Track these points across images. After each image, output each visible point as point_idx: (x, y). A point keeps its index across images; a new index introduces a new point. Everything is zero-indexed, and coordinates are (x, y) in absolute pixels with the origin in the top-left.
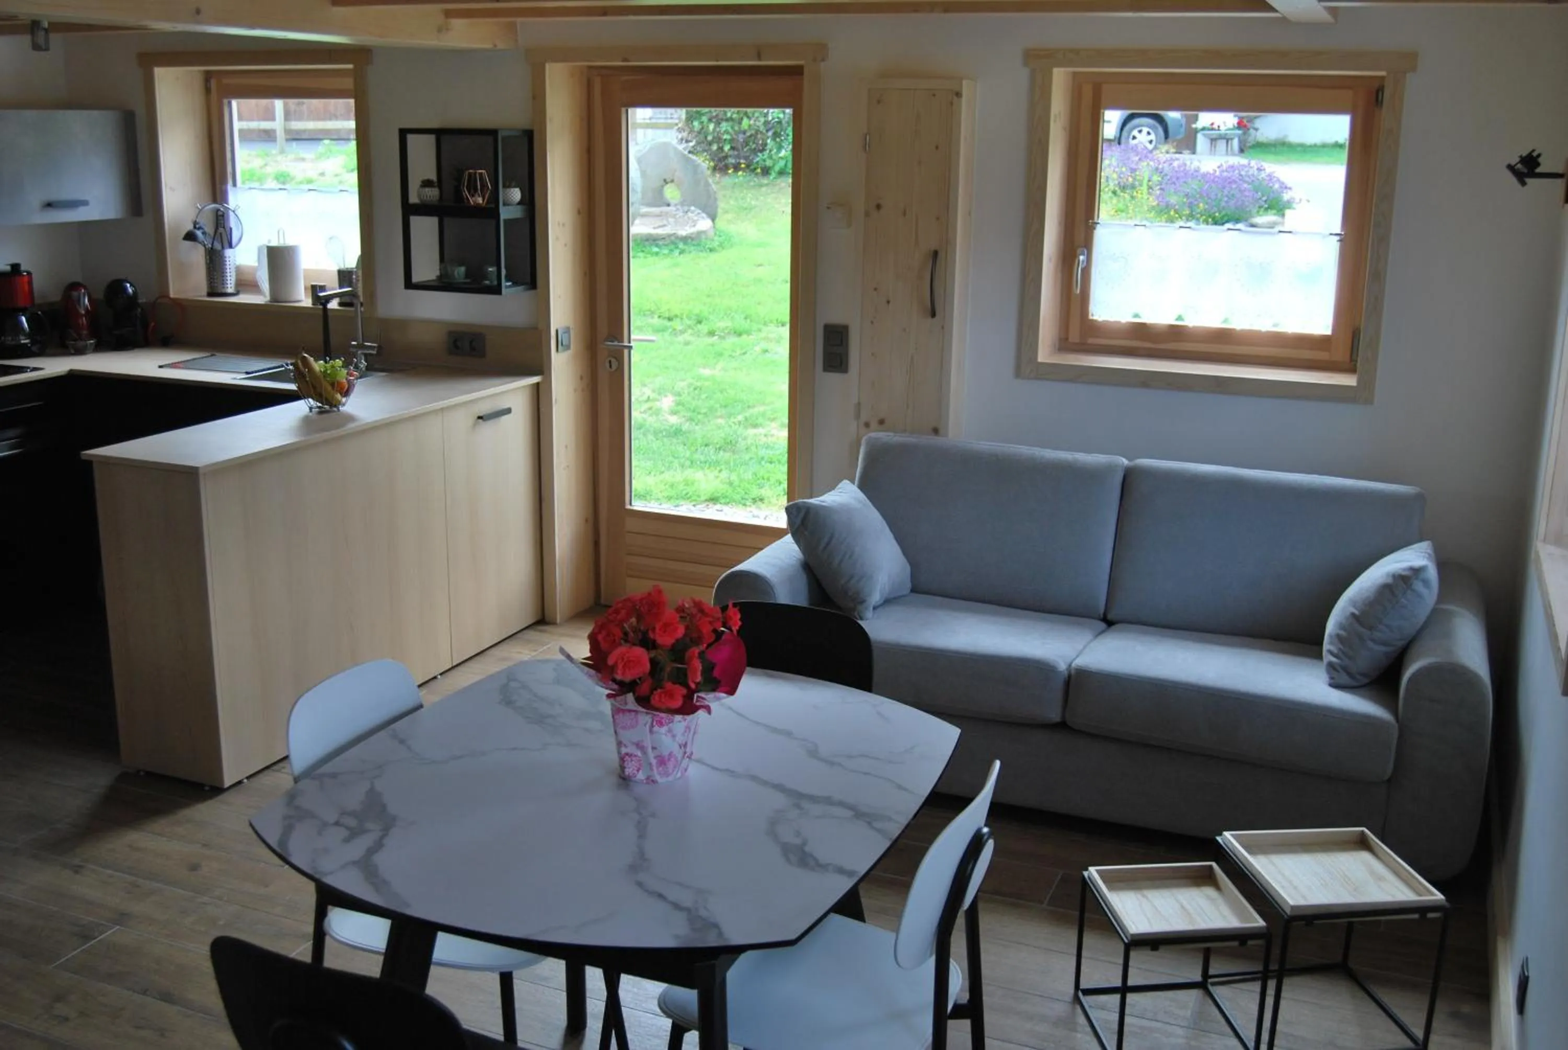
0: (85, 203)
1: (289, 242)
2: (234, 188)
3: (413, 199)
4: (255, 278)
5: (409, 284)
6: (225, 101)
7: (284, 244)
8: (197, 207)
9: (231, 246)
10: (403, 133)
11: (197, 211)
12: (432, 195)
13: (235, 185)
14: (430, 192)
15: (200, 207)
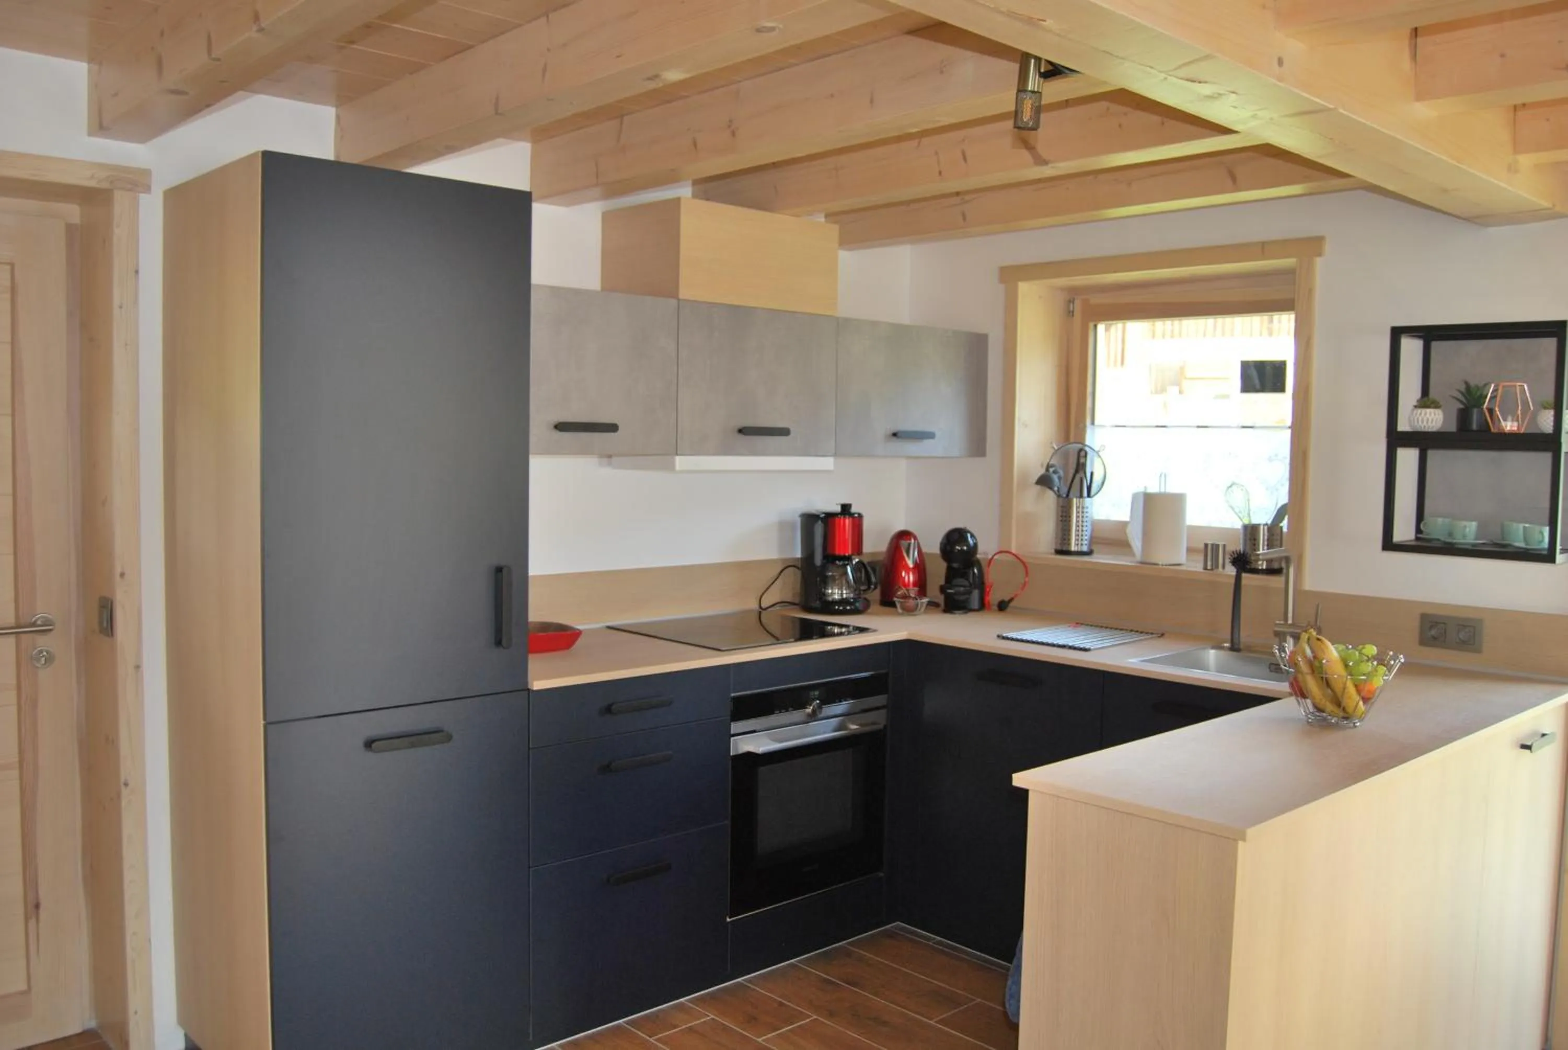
0: (930, 436)
1: (1172, 488)
2: (1092, 426)
3: (1403, 426)
4: (1125, 533)
5: (1389, 544)
6: (1091, 325)
7: (1165, 491)
8: (1054, 448)
9: (1089, 496)
10: (1397, 333)
11: (1052, 451)
12: (1435, 419)
13: (1093, 423)
14: (1433, 415)
15: (1056, 448)
